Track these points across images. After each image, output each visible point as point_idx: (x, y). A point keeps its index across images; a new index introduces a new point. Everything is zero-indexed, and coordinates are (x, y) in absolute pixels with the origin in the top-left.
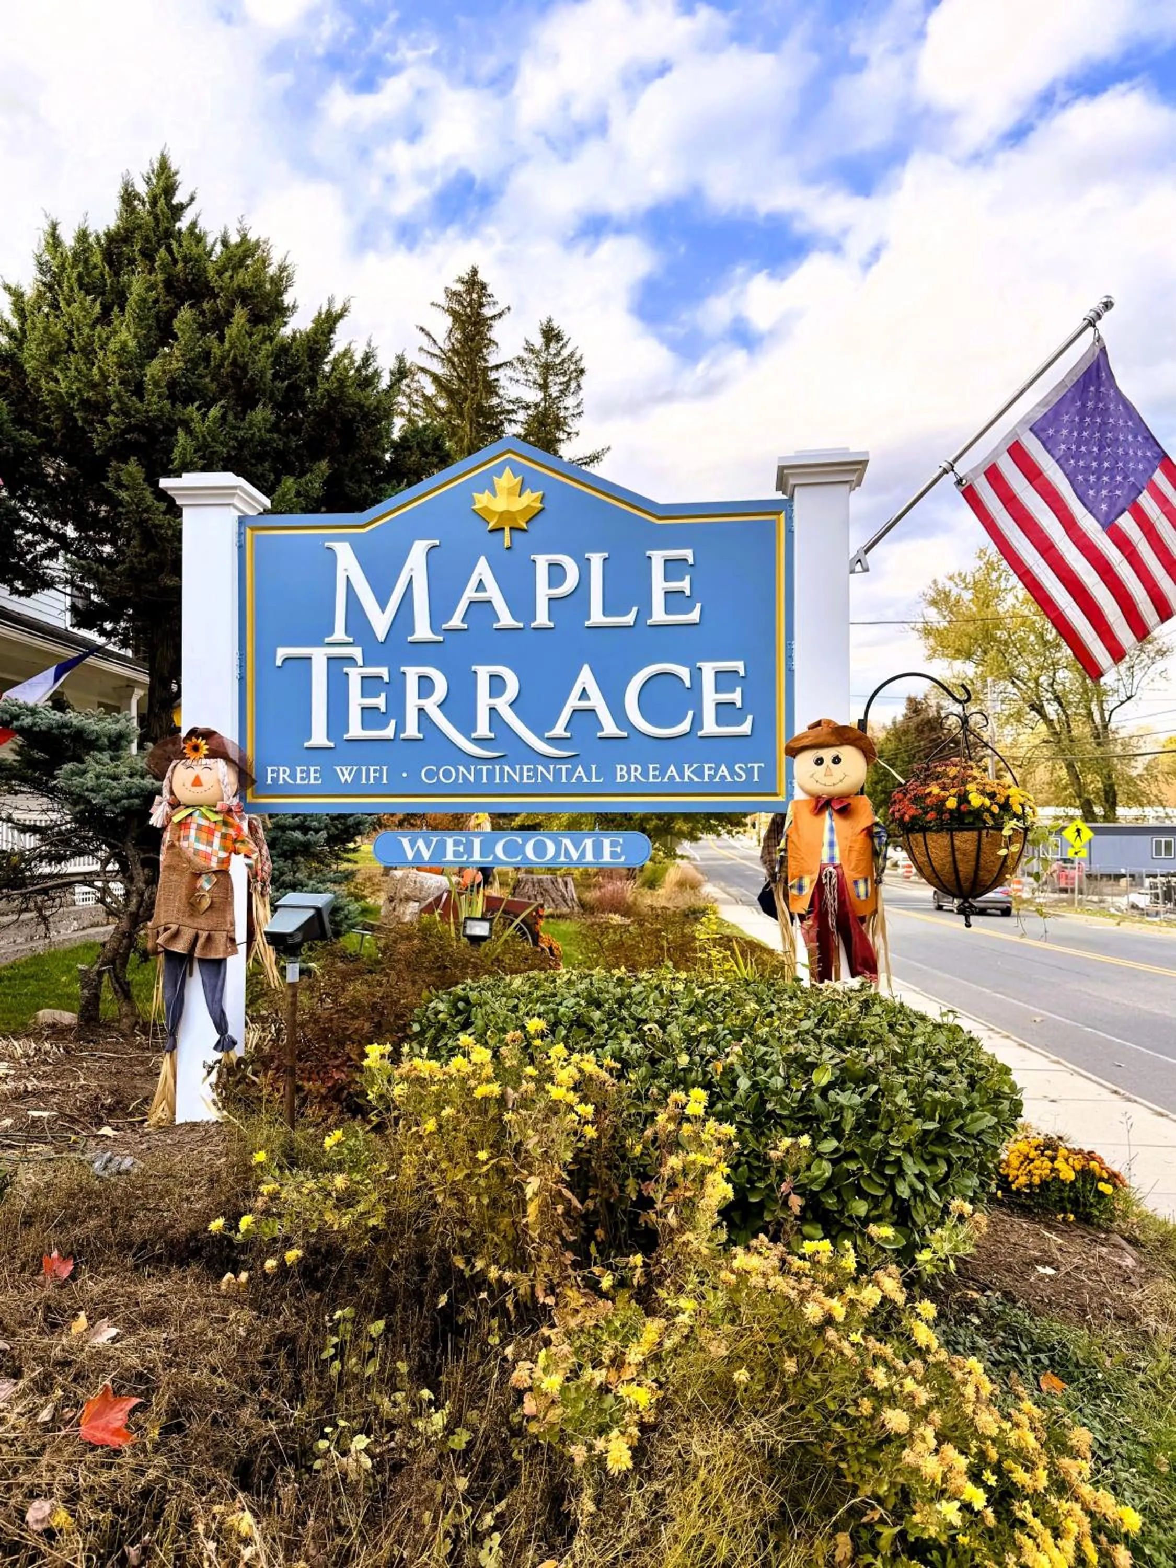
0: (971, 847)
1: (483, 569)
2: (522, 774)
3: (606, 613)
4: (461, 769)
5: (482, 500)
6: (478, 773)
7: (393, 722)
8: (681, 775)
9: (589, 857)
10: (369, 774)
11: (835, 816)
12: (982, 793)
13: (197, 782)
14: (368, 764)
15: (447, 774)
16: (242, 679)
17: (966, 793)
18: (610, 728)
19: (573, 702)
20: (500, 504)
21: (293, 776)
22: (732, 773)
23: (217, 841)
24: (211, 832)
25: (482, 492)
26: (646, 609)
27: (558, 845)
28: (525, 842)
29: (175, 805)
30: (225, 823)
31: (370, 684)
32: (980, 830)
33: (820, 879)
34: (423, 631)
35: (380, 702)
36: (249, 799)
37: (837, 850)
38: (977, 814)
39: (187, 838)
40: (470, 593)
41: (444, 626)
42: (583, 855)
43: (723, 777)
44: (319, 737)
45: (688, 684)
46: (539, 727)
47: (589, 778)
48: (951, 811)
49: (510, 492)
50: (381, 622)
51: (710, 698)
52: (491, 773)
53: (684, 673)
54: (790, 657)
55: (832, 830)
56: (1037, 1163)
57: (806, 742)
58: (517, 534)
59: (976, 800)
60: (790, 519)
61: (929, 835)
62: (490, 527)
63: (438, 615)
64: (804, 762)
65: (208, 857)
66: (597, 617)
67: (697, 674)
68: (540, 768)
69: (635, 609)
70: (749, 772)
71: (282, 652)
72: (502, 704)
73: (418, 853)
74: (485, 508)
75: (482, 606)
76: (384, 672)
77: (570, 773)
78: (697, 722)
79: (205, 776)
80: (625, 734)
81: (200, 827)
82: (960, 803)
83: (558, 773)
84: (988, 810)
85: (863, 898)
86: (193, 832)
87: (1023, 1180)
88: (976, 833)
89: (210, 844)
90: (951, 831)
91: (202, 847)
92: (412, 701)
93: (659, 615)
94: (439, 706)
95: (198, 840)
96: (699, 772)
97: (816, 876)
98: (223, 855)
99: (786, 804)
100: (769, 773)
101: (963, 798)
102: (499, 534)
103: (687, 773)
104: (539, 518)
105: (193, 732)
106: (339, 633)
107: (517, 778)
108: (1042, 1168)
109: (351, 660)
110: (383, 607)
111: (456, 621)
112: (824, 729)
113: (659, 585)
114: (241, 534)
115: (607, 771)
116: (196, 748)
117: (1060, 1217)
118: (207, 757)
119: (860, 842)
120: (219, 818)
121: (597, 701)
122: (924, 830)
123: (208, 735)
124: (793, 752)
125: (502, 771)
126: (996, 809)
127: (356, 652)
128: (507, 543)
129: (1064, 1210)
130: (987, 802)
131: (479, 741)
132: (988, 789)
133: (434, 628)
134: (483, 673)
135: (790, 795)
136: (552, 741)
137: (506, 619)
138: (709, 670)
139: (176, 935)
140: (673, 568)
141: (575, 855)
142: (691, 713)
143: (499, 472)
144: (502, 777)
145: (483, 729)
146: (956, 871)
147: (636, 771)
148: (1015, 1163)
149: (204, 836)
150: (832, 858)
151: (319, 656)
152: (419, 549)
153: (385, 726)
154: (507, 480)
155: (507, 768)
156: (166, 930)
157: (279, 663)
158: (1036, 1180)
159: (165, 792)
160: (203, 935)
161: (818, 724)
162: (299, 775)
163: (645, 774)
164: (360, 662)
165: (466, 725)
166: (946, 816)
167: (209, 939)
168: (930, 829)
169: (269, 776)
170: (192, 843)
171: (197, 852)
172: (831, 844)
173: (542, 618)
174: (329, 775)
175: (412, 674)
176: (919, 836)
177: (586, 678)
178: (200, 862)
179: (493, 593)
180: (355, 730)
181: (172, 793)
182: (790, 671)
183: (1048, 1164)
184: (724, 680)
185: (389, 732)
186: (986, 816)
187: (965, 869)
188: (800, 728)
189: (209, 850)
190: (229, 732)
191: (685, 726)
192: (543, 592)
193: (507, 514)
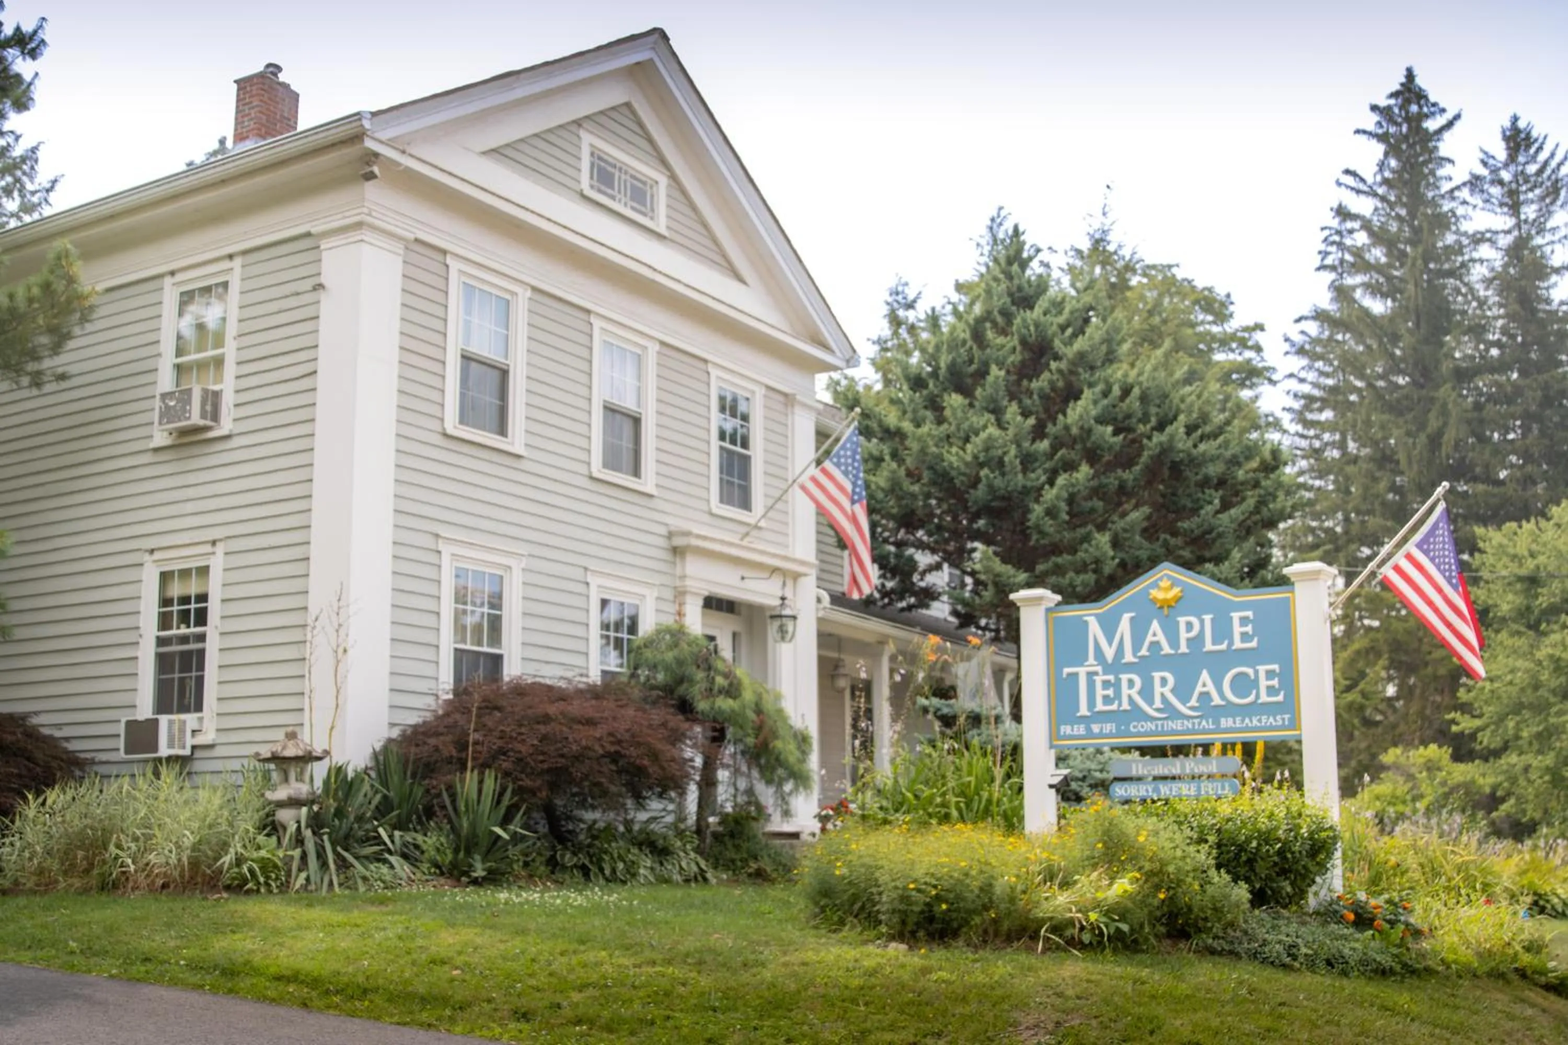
1: (1155, 625)
2: (1177, 725)
3: (1214, 643)
4: (1149, 724)
5: (1154, 593)
6: (1157, 726)
7: (1116, 702)
8: (1251, 721)
10: (1109, 727)
14: (1106, 722)
15: (1142, 727)
16: (1049, 684)
18: (1217, 701)
19: (1199, 688)
20: (1162, 595)
21: (1072, 730)
22: (1275, 720)
25: (1154, 589)
26: (1231, 643)
31: (1106, 684)
34: (1129, 657)
35: (1110, 692)
36: (1053, 741)
40: (1150, 638)
41: (1138, 655)
43: (1271, 723)
44: (1083, 711)
45: (1252, 678)
46: (1184, 700)
47: (1208, 726)
49: (1167, 589)
50: (1109, 653)
51: (1263, 683)
52: (1163, 726)
53: (1250, 671)
58: (1170, 609)
62: (1158, 607)
63: (1136, 647)
66: (1209, 646)
67: (1256, 672)
68: (1185, 722)
69: (1226, 642)
70: (1283, 719)
71: (1067, 670)
72: (1166, 691)
74: (1155, 597)
75: (1155, 645)
76: (1111, 678)
77: (1200, 724)
78: (1258, 696)
80: (1224, 703)
83: (1194, 724)
92: (1125, 691)
93: (1238, 644)
94: (1137, 693)
96: (1260, 721)
100: (1293, 719)
102: (1162, 609)
103: (1254, 721)
104: (1180, 600)
106: (1091, 660)
109: (1096, 673)
110: (1110, 644)
113: (1237, 629)
114: (1047, 617)
115: (1217, 722)
121: (1211, 688)
125: (1168, 723)
127: (1099, 669)
128: (1166, 613)
131: (1158, 710)
133: (1134, 655)
134: (1157, 675)
136: (1192, 708)
137: (1167, 649)
138: (1262, 669)
140: (1244, 621)
142: (1255, 692)
143: (1161, 579)
144: (1167, 727)
145: (1158, 703)
147: (1230, 722)
151: (1082, 671)
152: (1126, 617)
153: (1112, 704)
154: (1165, 584)
157: (1065, 676)
162: (1075, 730)
163: (1235, 722)
164: (1101, 673)
165: (1150, 701)
169: (1062, 730)
173: (1184, 649)
174: (1089, 729)
175: (1124, 677)
177: (1205, 676)
179: (1161, 638)
184: (1269, 675)
185: (1114, 707)
191: (1251, 698)
192: (1184, 635)
193: (1166, 600)
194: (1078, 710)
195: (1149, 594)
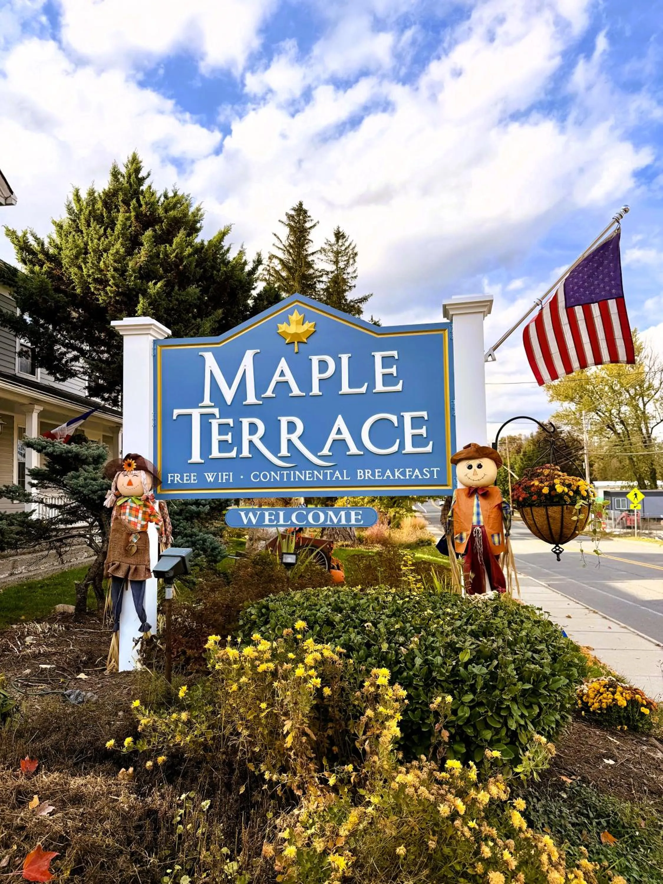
0: (558, 516)
1: (283, 365)
2: (306, 476)
3: (350, 386)
4: (273, 473)
5: (283, 327)
6: (282, 475)
7: (235, 449)
8: (394, 475)
9: (343, 522)
10: (224, 477)
11: (480, 498)
12: (563, 484)
13: (130, 483)
14: (222, 472)
15: (265, 476)
16: (155, 427)
17: (554, 485)
18: (353, 450)
19: (333, 435)
20: (292, 329)
21: (182, 479)
22: (422, 474)
23: (140, 515)
24: (137, 511)
25: (282, 323)
26: (372, 385)
27: (326, 515)
28: (308, 514)
29: (118, 496)
30: (145, 506)
31: (223, 429)
32: (562, 505)
33: (472, 533)
34: (251, 399)
35: (229, 437)
36: (159, 491)
37: (481, 517)
38: (561, 496)
39: (124, 514)
40: (276, 378)
41: (263, 396)
42: (340, 520)
43: (417, 476)
44: (196, 457)
45: (396, 425)
46: (315, 449)
47: (343, 477)
48: (545, 495)
49: (297, 323)
50: (229, 395)
51: (409, 432)
52: (289, 475)
53: (394, 418)
54: (453, 409)
55: (478, 506)
56: (605, 695)
57: (462, 456)
58: (301, 345)
59: (559, 489)
60: (451, 333)
61: (534, 509)
62: (287, 342)
63: (259, 390)
64: (462, 467)
65: (135, 524)
66: (345, 389)
67: (401, 419)
68: (316, 472)
69: (366, 384)
70: (432, 473)
71: (176, 412)
72: (294, 438)
73: (250, 520)
74: (284, 332)
75: (283, 385)
76: (230, 421)
77: (332, 475)
78: (402, 446)
79: (134, 480)
80: (362, 453)
81: (131, 508)
82: (550, 491)
83: (325, 475)
84: (567, 494)
85: (497, 544)
86: (128, 511)
87: (596, 705)
88: (560, 507)
89: (137, 517)
90: (546, 506)
91: (133, 519)
92: (246, 437)
93: (379, 387)
94: (260, 439)
95: (130, 515)
96: (403, 473)
97: (470, 532)
98: (144, 523)
99: (452, 491)
100: (442, 473)
101: (552, 487)
102: (292, 345)
103: (397, 474)
104: (313, 336)
105: (129, 456)
106: (207, 401)
107: (303, 478)
108: (607, 698)
109: (213, 416)
110: (230, 385)
111: (269, 393)
112: (472, 449)
113: (379, 371)
114: (155, 349)
115: (352, 474)
116: (130, 465)
117: (619, 727)
118: (135, 469)
119: (495, 513)
120: (141, 503)
121: (346, 435)
122: (531, 505)
123: (136, 457)
124: (455, 462)
125: (294, 474)
126: (571, 494)
127: (216, 411)
128: (296, 350)
129: (621, 724)
130: (566, 490)
131: (282, 458)
132: (567, 482)
133: (257, 396)
134: (284, 421)
135: (455, 486)
136: (322, 457)
137: (296, 391)
138: (407, 416)
139: (118, 568)
140: (387, 362)
141: (335, 521)
142: (398, 441)
143: (292, 312)
144: (294, 478)
145: (284, 451)
146: (550, 529)
147: (368, 474)
148: (592, 695)
149: (134, 513)
150: (479, 522)
151: (196, 414)
152: (249, 355)
153: (231, 451)
154: (296, 317)
155: (297, 473)
156: (113, 564)
157: (175, 417)
158: (604, 706)
159: (113, 488)
160: (133, 567)
161: (469, 446)
162: (185, 478)
163: (373, 475)
164: (218, 416)
165: (275, 449)
166: (543, 498)
167: (136, 569)
168: (534, 505)
169: (169, 479)
170: (127, 517)
171: (130, 521)
172: (478, 514)
173: (316, 390)
174: (201, 478)
175: (246, 422)
176: (528, 509)
177: (340, 422)
178: (131, 527)
179: (289, 377)
180: (215, 453)
181: (116, 489)
182: (453, 417)
183: (611, 696)
184: (416, 422)
185: (233, 454)
186: (566, 498)
187: (556, 527)
188: (460, 448)
189: (136, 520)
190: (147, 455)
191: (395, 448)
192: (316, 376)
193: (296, 335)
194: (190, 458)
195: (278, 328)
